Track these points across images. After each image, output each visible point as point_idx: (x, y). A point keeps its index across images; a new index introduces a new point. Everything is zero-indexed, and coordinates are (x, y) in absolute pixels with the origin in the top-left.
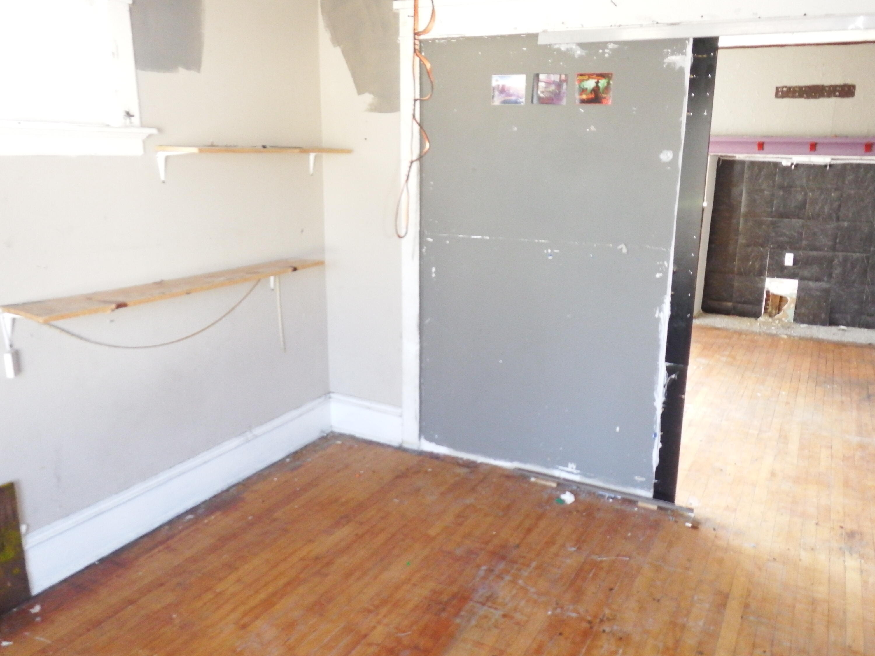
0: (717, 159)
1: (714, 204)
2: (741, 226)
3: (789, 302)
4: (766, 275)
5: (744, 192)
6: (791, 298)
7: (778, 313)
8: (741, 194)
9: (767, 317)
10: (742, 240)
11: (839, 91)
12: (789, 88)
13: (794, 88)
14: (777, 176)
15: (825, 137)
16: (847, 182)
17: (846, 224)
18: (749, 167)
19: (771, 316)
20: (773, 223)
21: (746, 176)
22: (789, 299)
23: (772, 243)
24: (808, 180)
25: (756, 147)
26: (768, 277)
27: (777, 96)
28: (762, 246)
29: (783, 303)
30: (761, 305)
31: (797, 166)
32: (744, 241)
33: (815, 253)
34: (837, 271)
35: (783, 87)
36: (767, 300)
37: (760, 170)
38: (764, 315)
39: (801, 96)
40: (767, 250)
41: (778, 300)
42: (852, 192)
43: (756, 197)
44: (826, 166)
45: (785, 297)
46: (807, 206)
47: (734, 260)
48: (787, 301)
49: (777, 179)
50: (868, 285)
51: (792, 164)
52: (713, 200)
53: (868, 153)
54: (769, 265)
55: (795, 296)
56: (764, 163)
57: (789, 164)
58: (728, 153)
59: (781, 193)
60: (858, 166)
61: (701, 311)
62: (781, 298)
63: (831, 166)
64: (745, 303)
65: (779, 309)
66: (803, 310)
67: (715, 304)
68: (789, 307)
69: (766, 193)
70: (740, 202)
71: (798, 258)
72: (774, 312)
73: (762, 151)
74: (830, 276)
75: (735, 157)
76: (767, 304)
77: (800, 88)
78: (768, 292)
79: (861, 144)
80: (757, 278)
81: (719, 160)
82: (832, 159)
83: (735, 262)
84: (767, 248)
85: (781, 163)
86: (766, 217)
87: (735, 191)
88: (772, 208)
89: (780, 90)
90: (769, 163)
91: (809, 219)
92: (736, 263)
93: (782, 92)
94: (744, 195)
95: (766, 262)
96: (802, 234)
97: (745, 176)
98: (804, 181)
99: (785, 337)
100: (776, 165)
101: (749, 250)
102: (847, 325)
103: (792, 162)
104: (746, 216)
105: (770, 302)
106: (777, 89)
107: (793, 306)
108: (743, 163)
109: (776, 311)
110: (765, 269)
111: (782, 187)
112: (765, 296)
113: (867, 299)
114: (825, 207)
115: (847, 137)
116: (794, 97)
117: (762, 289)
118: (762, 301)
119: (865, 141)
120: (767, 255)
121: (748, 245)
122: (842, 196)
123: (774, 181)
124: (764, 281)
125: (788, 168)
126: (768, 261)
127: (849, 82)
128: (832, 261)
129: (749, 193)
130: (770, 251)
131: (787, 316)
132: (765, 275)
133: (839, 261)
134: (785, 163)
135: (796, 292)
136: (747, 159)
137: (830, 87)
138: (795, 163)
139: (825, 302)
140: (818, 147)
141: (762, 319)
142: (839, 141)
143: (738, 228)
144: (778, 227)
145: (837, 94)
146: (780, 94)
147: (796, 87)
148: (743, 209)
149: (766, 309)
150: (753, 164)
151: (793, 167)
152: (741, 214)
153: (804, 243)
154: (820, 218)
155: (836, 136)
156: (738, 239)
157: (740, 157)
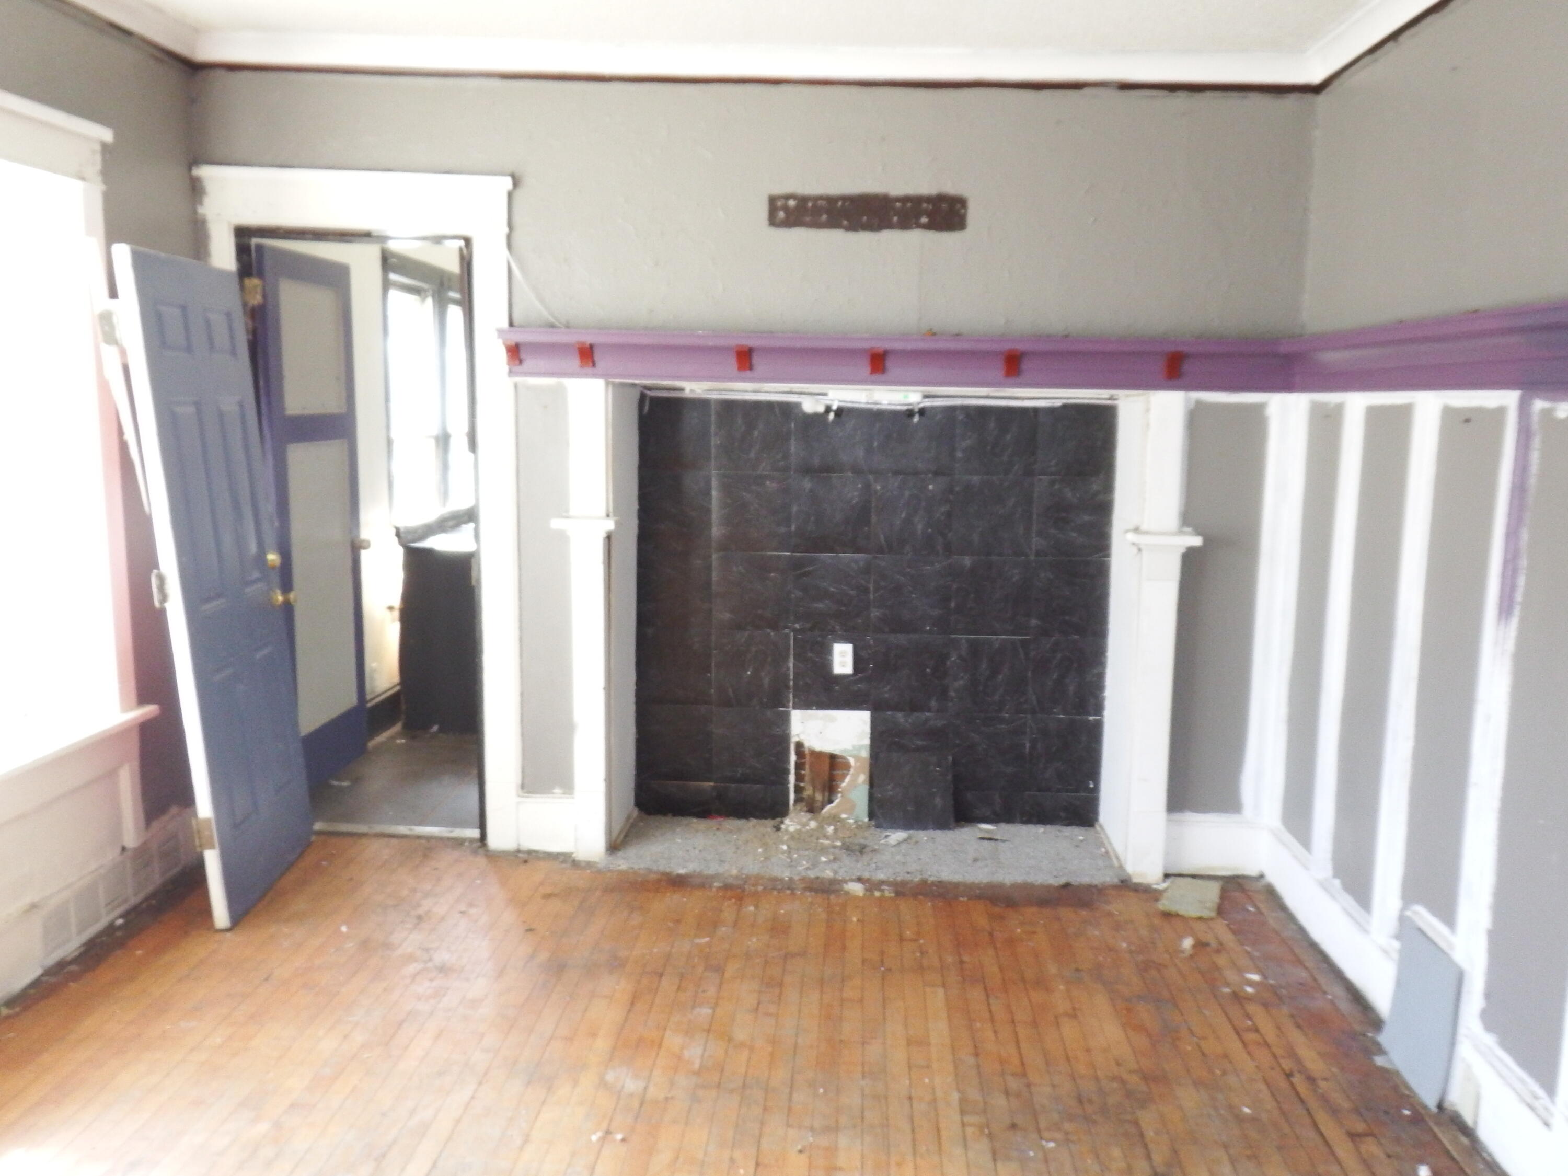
0: (638, 396)
1: (640, 518)
2: (715, 576)
3: (852, 771)
4: (791, 704)
5: (714, 483)
6: (857, 758)
7: (831, 802)
8: (708, 493)
9: (805, 816)
10: (723, 615)
11: (929, 214)
12: (803, 200)
13: (816, 199)
14: (793, 442)
15: (905, 337)
16: (959, 454)
17: (967, 561)
18: (718, 415)
19: (812, 809)
20: (797, 565)
21: (715, 441)
22: (852, 761)
23: (798, 619)
24: (869, 451)
25: (733, 361)
26: (794, 708)
27: (773, 221)
28: (774, 626)
29: (838, 772)
30: (786, 782)
31: (840, 412)
32: (727, 616)
33: (901, 639)
34: (958, 683)
35: (788, 197)
36: (799, 766)
37: (750, 426)
38: (795, 809)
39: (833, 224)
40: (787, 636)
41: (826, 767)
42: (976, 479)
43: (748, 496)
44: (910, 413)
45: (842, 757)
46: (874, 519)
47: (708, 669)
48: (847, 766)
49: (793, 449)
50: (1033, 712)
51: (828, 409)
52: (635, 506)
53: (1012, 380)
54: (796, 675)
55: (865, 754)
56: (757, 406)
57: (821, 409)
58: (661, 377)
59: (807, 484)
60: (983, 412)
61: (636, 812)
62: (833, 757)
63: (922, 412)
64: (744, 780)
65: (830, 788)
66: (889, 790)
67: (672, 787)
68: (853, 784)
69: (771, 485)
70: (708, 511)
71: (863, 654)
72: (819, 797)
73: (748, 373)
74: (943, 694)
75: (681, 390)
76: (799, 778)
77: (831, 200)
78: (799, 745)
79: (995, 354)
80: (769, 713)
81: (643, 397)
82: (926, 396)
83: (710, 672)
84: (787, 631)
85: (798, 405)
86: (776, 550)
87: (691, 481)
88: (789, 527)
89: (779, 203)
90: (770, 406)
91: (881, 550)
92: (713, 675)
93: (786, 208)
94: (714, 493)
95: (788, 669)
96: (866, 591)
97: (713, 443)
98: (860, 453)
99: (857, 889)
100: (787, 410)
101: (742, 637)
102: (994, 819)
103: (829, 403)
104: (724, 547)
105: (806, 772)
106: (772, 200)
107: (863, 778)
108: (702, 404)
109: (823, 795)
110: (788, 687)
111: (807, 470)
112: (793, 758)
113: (1033, 747)
114: (916, 520)
115: (958, 336)
116: (816, 225)
117: (784, 739)
118: (787, 772)
119: (1007, 346)
120: (789, 649)
121: (740, 627)
122: (951, 491)
123: (786, 457)
124: (785, 720)
125: (817, 419)
126: (791, 665)
127: (950, 188)
128: (943, 658)
129: (727, 489)
130: (795, 639)
131: (851, 809)
132: (788, 702)
133: (960, 657)
134: (810, 406)
135: (867, 741)
136: (714, 396)
137: (905, 199)
138: (835, 407)
139: (939, 765)
140: (890, 363)
141: (790, 824)
142: (941, 345)
143: (708, 584)
144: (806, 574)
145: (924, 220)
146: (781, 215)
147: (821, 198)
148: (716, 531)
149: (798, 790)
150: (729, 407)
151: (831, 416)
152: (714, 544)
153: (875, 613)
154: (908, 548)
155: (933, 334)
156: (710, 610)
157: (693, 389)
